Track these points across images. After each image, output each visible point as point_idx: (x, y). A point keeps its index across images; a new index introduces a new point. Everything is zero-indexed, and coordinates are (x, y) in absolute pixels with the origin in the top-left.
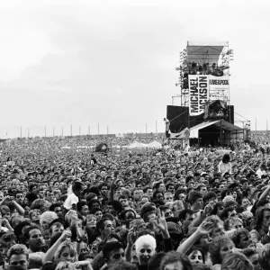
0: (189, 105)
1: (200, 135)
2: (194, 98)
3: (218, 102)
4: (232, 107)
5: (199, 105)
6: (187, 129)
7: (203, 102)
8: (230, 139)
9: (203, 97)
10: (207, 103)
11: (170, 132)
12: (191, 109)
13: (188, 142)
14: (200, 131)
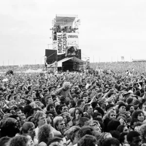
0: (57, 49)
1: (63, 65)
2: (60, 45)
3: (72, 47)
4: (80, 50)
5: (63, 49)
6: (56, 62)
7: (65, 47)
8: (79, 67)
9: (64, 45)
10: (67, 48)
11: (47, 64)
12: (58, 51)
13: (57, 69)
14: (63, 63)
